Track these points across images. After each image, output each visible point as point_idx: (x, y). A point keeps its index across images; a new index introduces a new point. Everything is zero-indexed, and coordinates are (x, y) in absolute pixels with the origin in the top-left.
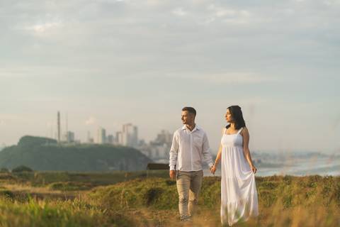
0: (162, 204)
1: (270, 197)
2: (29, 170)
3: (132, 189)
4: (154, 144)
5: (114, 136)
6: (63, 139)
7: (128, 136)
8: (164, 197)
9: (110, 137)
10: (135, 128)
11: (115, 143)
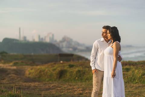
0: (67, 79)
1: (127, 76)
2: (6, 53)
3: (51, 69)
4: (61, 42)
5: (44, 38)
6: (22, 39)
7: (50, 38)
8: (68, 74)
9: (42, 39)
10: (53, 35)
11: (44, 41)
